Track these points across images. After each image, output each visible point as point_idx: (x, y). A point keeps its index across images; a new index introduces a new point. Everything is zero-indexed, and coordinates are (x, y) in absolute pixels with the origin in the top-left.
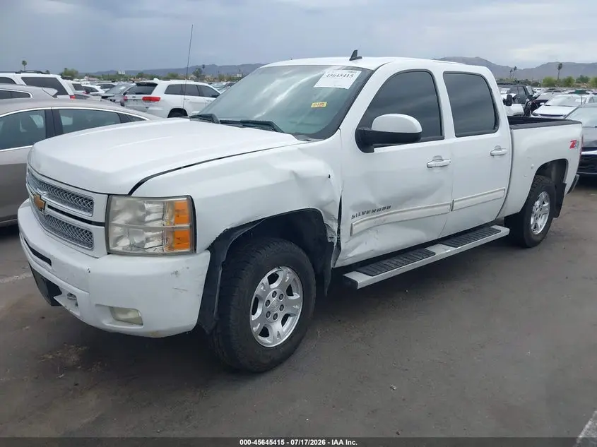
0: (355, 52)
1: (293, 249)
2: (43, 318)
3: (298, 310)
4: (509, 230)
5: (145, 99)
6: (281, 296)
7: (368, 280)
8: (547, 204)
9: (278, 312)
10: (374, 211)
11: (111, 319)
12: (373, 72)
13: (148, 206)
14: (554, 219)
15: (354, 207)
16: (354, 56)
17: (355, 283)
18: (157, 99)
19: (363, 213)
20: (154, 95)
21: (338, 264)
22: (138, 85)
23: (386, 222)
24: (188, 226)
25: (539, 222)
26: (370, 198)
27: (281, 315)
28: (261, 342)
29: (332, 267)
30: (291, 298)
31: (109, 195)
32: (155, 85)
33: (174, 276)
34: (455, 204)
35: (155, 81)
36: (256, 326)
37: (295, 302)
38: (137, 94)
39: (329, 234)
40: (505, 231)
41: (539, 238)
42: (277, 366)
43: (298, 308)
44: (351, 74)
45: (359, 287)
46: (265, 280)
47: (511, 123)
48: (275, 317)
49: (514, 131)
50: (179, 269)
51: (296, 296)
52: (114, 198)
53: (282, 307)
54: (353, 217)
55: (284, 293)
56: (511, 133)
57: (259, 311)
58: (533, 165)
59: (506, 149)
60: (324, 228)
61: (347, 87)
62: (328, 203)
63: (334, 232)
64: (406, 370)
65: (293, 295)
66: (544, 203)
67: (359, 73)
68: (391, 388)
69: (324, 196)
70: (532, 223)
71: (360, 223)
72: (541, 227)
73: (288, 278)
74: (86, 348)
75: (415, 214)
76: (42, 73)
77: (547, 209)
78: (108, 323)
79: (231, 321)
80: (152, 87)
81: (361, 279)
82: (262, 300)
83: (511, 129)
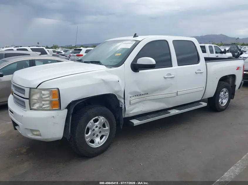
0: (135, 34)
1: (104, 109)
2: (18, 136)
3: (107, 133)
4: (207, 104)
5: (77, 55)
6: (100, 128)
7: (139, 123)
8: (227, 93)
9: (99, 134)
10: (140, 95)
11: (31, 134)
12: (140, 41)
13: (43, 92)
14: (231, 100)
15: (131, 93)
16: (135, 36)
17: (133, 123)
18: (82, 55)
19: (135, 96)
20: (80, 54)
21: (126, 116)
22: (75, 50)
23: (147, 99)
24: (57, 99)
25: (224, 101)
26: (138, 90)
27: (100, 135)
28: (90, 145)
29: (123, 117)
30: (105, 129)
31: (30, 88)
32: (81, 50)
33: (53, 118)
34: (178, 93)
35: (82, 48)
36: (88, 139)
37: (106, 130)
38: (74, 53)
39: (121, 104)
40: (204, 104)
41: (224, 108)
42: (98, 155)
43: (108, 133)
44: (132, 43)
45: (134, 125)
46: (92, 121)
47: (205, 60)
48: (97, 136)
49: (207, 63)
50: (54, 115)
51: (107, 128)
52: (32, 89)
53: (100, 132)
54: (131, 97)
55: (102, 127)
56: (206, 64)
57: (90, 133)
58: (217, 77)
59: (204, 70)
60: (118, 101)
61: (129, 48)
62: (118, 91)
63: (122, 103)
64: (149, 158)
65: (105, 128)
66: (226, 93)
67: (135, 42)
68: (141, 165)
69: (116, 89)
70: (220, 101)
71: (134, 100)
72: (225, 103)
73: (103, 121)
74: (29, 147)
75: (160, 96)
76: (38, 47)
77: (228, 96)
78: (30, 135)
79: (76, 136)
80: (80, 51)
81: (136, 122)
82: (91, 129)
83: (206, 62)
